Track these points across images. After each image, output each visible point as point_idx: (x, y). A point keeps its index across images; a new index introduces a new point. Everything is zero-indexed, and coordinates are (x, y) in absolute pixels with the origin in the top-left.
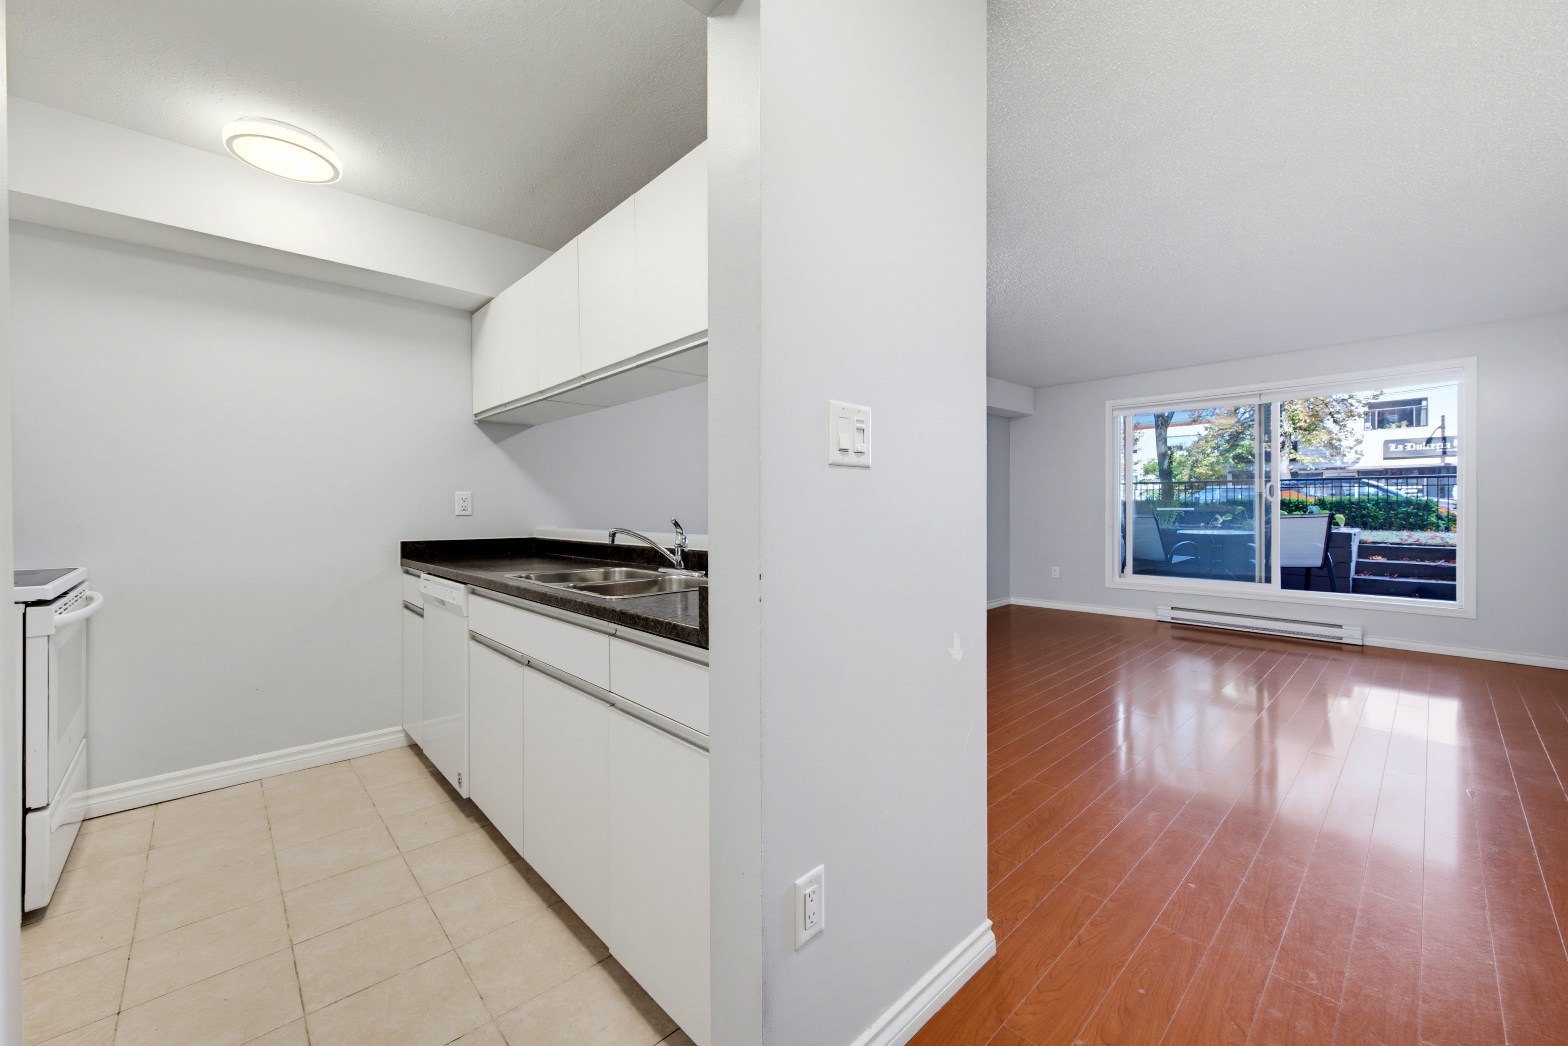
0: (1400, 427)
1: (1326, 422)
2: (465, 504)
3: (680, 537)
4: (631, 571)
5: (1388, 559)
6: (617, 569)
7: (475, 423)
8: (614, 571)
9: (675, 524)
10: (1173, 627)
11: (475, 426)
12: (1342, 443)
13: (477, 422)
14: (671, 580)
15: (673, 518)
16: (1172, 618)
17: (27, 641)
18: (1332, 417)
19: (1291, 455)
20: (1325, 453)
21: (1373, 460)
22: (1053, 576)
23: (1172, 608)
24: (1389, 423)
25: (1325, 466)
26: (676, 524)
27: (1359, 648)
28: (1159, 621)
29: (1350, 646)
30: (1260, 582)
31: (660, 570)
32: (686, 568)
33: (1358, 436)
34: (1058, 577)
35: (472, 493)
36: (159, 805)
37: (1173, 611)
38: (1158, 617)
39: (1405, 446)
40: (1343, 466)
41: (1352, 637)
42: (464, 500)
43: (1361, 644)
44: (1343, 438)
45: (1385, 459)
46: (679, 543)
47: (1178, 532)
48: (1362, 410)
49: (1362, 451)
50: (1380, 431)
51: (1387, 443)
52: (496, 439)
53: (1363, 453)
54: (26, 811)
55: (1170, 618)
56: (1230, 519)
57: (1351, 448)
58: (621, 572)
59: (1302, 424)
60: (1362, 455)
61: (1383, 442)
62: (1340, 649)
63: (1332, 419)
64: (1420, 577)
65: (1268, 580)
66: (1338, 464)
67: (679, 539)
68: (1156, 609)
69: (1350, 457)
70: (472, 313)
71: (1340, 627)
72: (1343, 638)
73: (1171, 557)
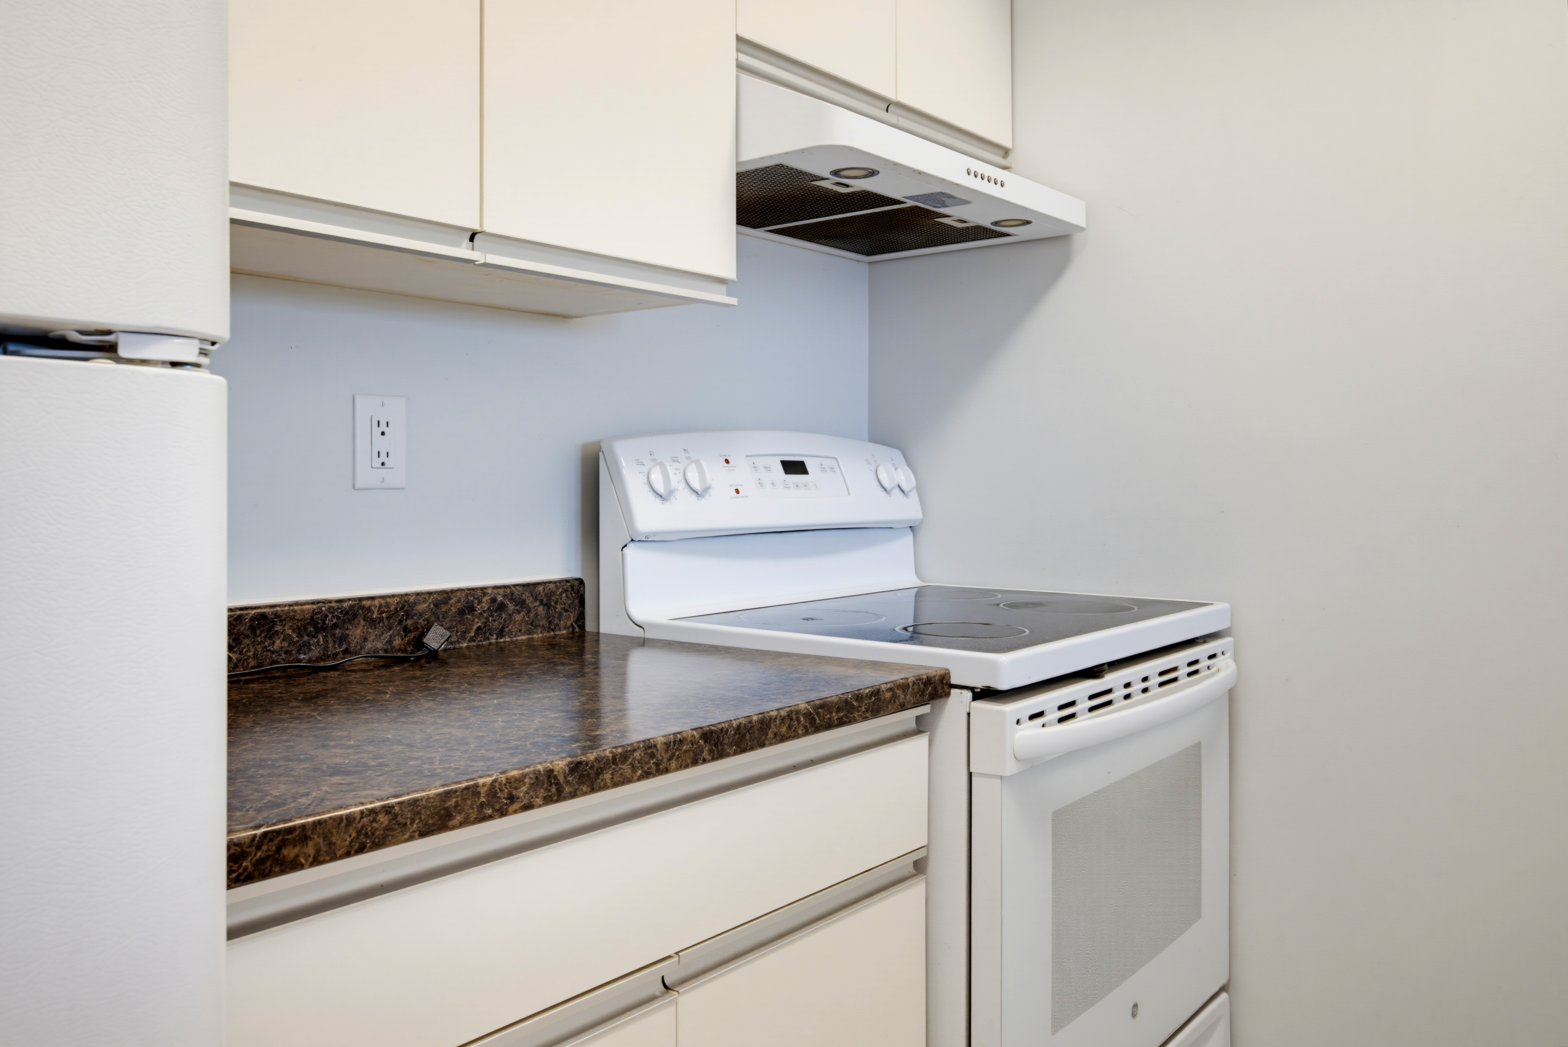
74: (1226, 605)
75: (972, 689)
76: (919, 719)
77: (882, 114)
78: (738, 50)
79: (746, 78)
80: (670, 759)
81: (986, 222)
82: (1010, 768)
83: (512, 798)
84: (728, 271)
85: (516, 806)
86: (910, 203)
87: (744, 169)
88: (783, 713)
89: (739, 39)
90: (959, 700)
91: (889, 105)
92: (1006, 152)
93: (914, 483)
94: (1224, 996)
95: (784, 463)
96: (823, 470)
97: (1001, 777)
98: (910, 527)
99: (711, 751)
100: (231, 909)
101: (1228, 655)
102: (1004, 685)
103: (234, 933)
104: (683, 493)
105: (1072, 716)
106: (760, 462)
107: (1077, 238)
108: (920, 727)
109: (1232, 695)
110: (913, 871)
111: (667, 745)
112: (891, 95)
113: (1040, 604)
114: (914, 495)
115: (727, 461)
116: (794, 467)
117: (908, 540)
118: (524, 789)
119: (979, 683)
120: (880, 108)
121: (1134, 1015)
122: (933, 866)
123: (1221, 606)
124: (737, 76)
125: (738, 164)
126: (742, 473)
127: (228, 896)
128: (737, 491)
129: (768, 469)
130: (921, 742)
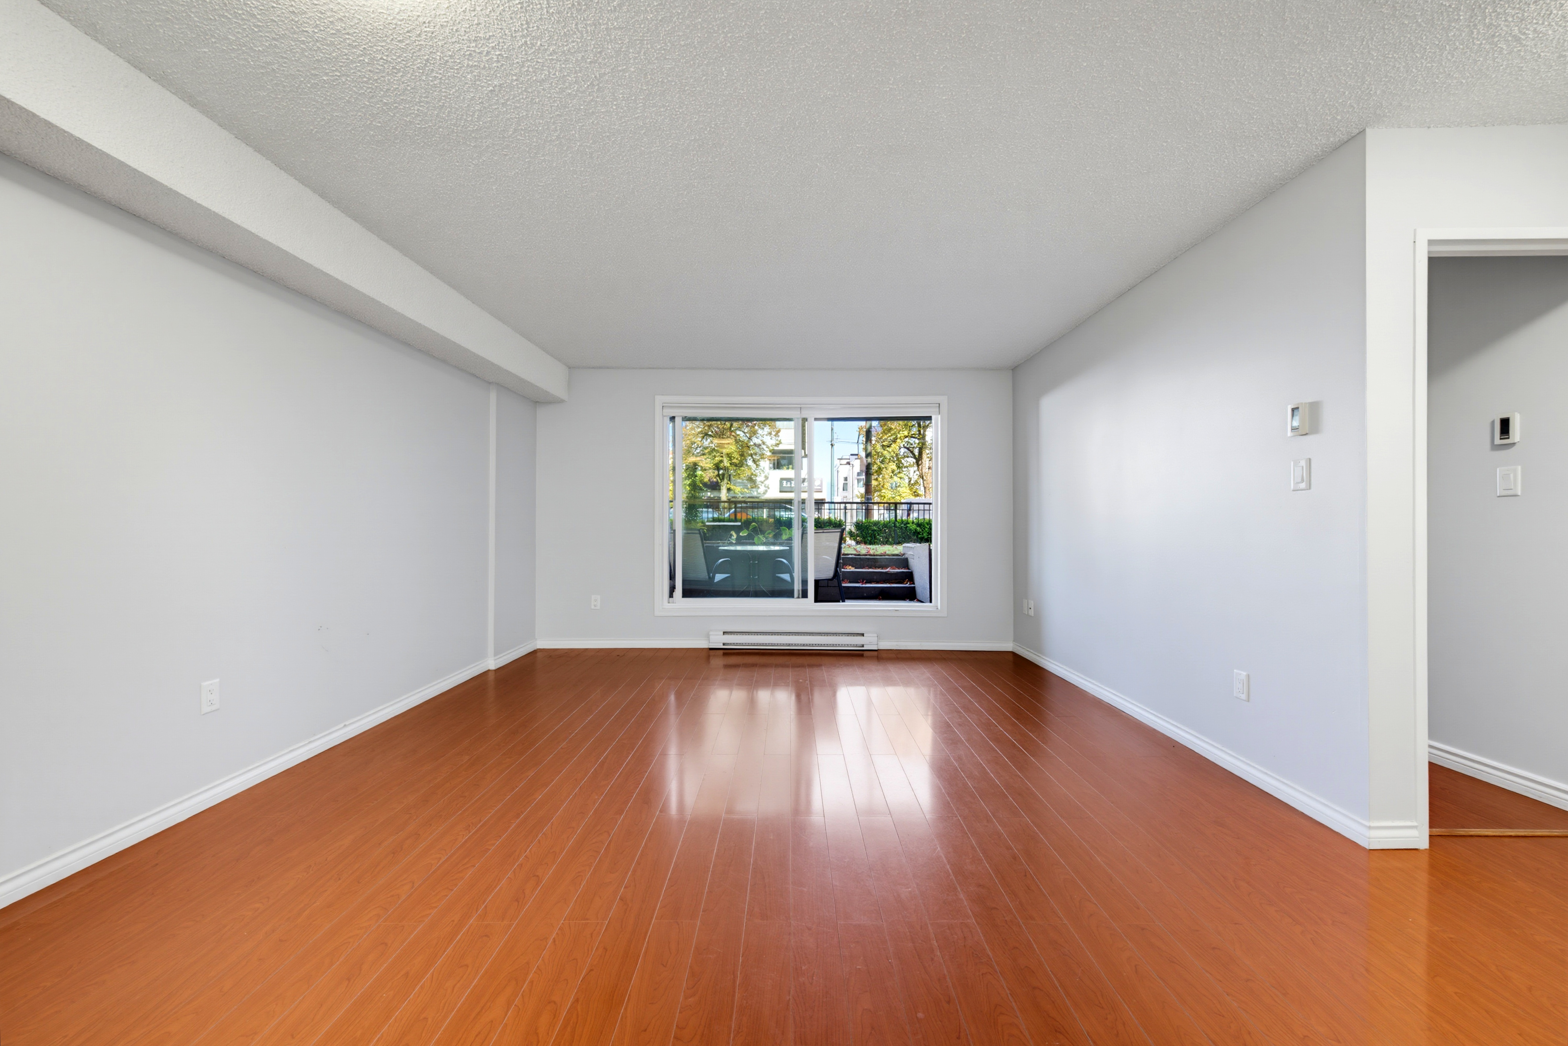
0: (788, 468)
1: (748, 461)
5: (856, 568)
10: (724, 654)
12: (757, 478)
16: (724, 644)
18: (752, 458)
19: (728, 485)
20: (747, 486)
21: (774, 493)
22: (593, 607)
23: (724, 633)
24: (782, 466)
25: (748, 495)
27: (876, 653)
28: (711, 649)
29: (869, 652)
30: (798, 597)
33: (766, 473)
34: (598, 607)
37: (725, 636)
38: (710, 644)
39: (791, 483)
40: (758, 496)
41: (871, 644)
43: (877, 649)
44: (759, 474)
45: (780, 492)
47: (720, 548)
48: (769, 454)
49: (768, 485)
50: (777, 471)
51: (782, 480)
53: (769, 487)
55: (722, 644)
56: (745, 535)
57: (762, 483)
59: (735, 461)
60: (769, 488)
61: (779, 479)
62: (862, 656)
63: (752, 460)
64: (877, 582)
65: (804, 595)
66: (755, 494)
68: (708, 636)
69: (762, 489)
71: (863, 635)
72: (865, 646)
73: (714, 577)
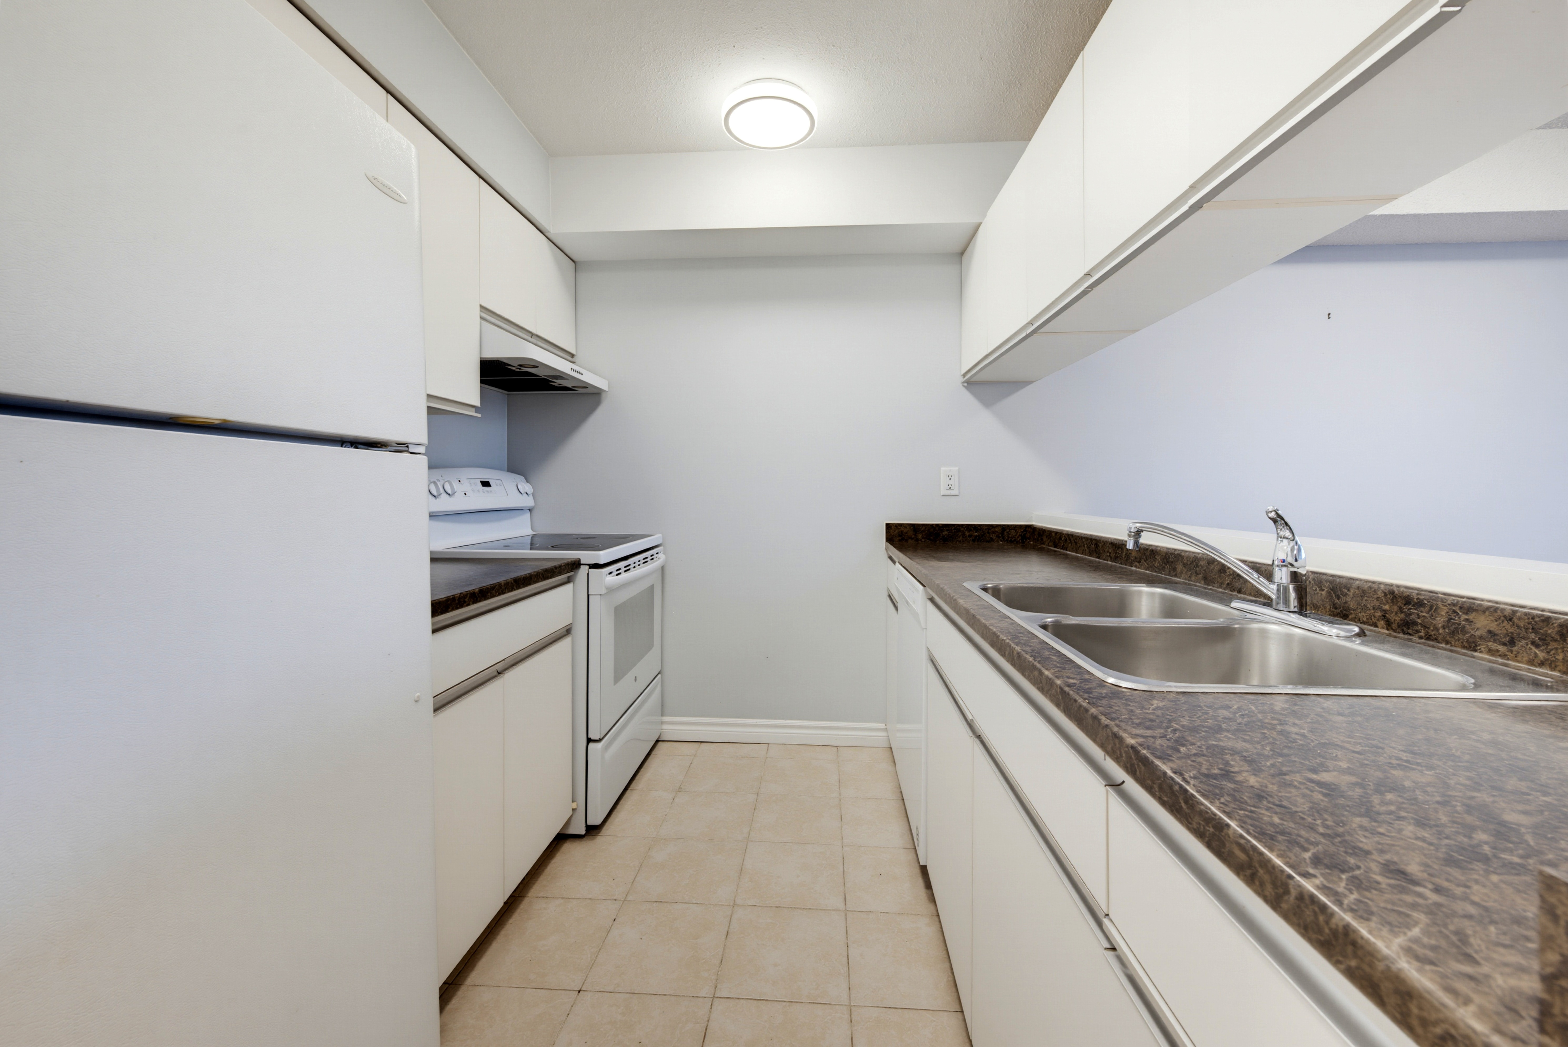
2: (950, 482)
3: (1286, 545)
4: (1173, 595)
6: (1145, 589)
7: (964, 386)
8: (1140, 592)
9: (1275, 521)
11: (964, 389)
13: (966, 384)
14: (1263, 633)
15: (1270, 508)
17: (590, 597)
26: (1278, 520)
31: (1234, 604)
32: (1302, 610)
35: (959, 469)
36: (703, 743)
42: (950, 477)
46: (1283, 557)
52: (987, 403)
54: (589, 740)
58: (1152, 594)
67: (1283, 551)
70: (962, 253)
74: (660, 535)
75: (588, 565)
76: (569, 577)
77: (530, 339)
78: (480, 311)
79: (483, 322)
80: (505, 589)
81: (570, 386)
82: (604, 591)
83: (465, 602)
84: (477, 403)
85: (465, 604)
86: (543, 377)
87: (482, 359)
88: (535, 573)
89: (481, 307)
90: (584, 570)
91: (532, 335)
92: (573, 356)
93: (532, 490)
94: (659, 676)
95: (482, 482)
96: (497, 485)
97: (601, 595)
98: (529, 509)
99: (516, 587)
100: (433, 624)
101: (662, 553)
102: (602, 562)
103: (434, 631)
104: (444, 495)
105: (629, 569)
106: (472, 481)
107: (603, 395)
108: (569, 581)
109: (663, 568)
110: (566, 633)
111: (505, 584)
112: (534, 331)
113: (594, 538)
114: (531, 496)
115: (459, 481)
116: (486, 484)
117: (528, 515)
118: (467, 598)
119: (592, 562)
120: (529, 336)
121: (635, 680)
122: (573, 632)
123: (659, 536)
124: (480, 322)
125: (481, 358)
126: (466, 486)
127: (432, 621)
128: (465, 494)
129: (475, 484)
130: (569, 586)
